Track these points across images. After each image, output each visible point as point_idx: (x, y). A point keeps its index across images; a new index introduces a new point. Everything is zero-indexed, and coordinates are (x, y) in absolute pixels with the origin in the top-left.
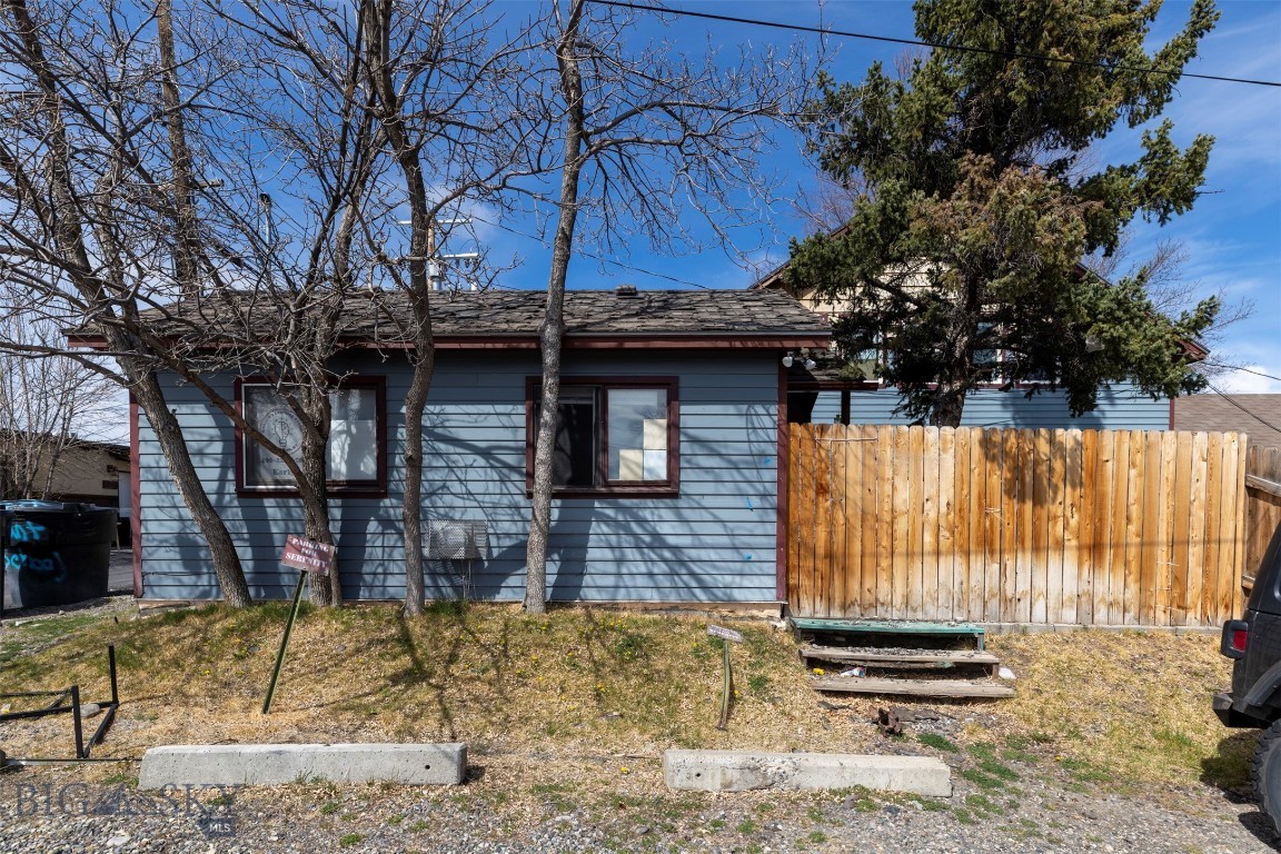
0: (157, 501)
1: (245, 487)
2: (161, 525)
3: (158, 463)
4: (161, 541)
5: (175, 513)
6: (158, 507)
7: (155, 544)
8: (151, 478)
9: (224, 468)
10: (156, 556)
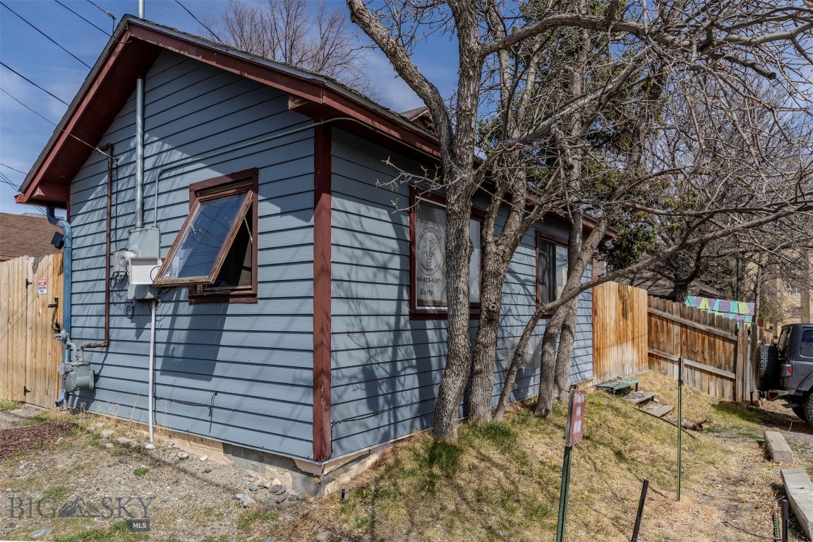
0: (348, 325)
1: (417, 308)
2: (351, 357)
3: (349, 276)
4: (351, 378)
5: (362, 341)
6: (348, 333)
7: (345, 381)
8: (343, 295)
9: (400, 285)
10: (346, 398)
